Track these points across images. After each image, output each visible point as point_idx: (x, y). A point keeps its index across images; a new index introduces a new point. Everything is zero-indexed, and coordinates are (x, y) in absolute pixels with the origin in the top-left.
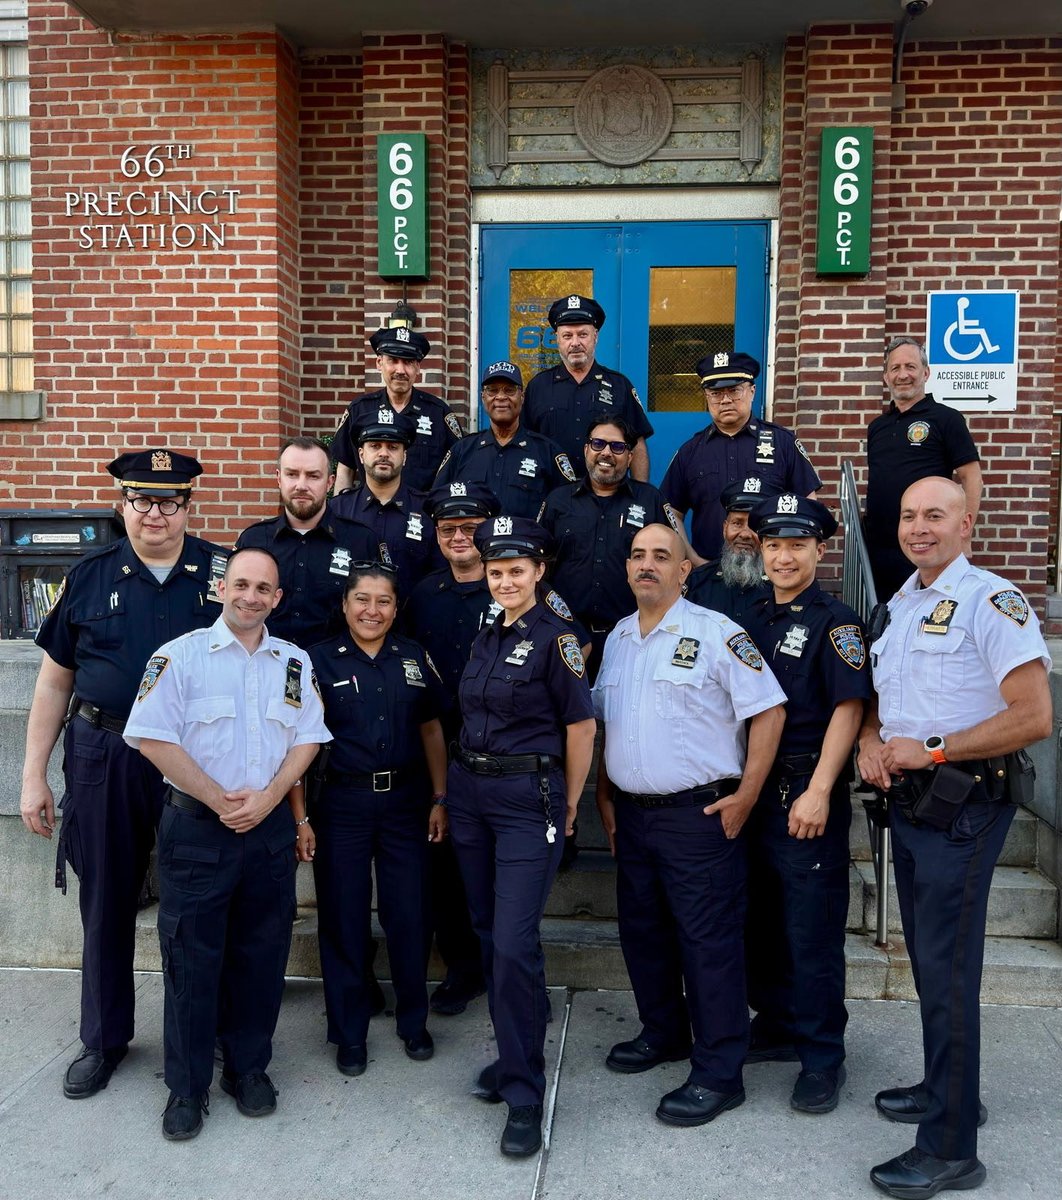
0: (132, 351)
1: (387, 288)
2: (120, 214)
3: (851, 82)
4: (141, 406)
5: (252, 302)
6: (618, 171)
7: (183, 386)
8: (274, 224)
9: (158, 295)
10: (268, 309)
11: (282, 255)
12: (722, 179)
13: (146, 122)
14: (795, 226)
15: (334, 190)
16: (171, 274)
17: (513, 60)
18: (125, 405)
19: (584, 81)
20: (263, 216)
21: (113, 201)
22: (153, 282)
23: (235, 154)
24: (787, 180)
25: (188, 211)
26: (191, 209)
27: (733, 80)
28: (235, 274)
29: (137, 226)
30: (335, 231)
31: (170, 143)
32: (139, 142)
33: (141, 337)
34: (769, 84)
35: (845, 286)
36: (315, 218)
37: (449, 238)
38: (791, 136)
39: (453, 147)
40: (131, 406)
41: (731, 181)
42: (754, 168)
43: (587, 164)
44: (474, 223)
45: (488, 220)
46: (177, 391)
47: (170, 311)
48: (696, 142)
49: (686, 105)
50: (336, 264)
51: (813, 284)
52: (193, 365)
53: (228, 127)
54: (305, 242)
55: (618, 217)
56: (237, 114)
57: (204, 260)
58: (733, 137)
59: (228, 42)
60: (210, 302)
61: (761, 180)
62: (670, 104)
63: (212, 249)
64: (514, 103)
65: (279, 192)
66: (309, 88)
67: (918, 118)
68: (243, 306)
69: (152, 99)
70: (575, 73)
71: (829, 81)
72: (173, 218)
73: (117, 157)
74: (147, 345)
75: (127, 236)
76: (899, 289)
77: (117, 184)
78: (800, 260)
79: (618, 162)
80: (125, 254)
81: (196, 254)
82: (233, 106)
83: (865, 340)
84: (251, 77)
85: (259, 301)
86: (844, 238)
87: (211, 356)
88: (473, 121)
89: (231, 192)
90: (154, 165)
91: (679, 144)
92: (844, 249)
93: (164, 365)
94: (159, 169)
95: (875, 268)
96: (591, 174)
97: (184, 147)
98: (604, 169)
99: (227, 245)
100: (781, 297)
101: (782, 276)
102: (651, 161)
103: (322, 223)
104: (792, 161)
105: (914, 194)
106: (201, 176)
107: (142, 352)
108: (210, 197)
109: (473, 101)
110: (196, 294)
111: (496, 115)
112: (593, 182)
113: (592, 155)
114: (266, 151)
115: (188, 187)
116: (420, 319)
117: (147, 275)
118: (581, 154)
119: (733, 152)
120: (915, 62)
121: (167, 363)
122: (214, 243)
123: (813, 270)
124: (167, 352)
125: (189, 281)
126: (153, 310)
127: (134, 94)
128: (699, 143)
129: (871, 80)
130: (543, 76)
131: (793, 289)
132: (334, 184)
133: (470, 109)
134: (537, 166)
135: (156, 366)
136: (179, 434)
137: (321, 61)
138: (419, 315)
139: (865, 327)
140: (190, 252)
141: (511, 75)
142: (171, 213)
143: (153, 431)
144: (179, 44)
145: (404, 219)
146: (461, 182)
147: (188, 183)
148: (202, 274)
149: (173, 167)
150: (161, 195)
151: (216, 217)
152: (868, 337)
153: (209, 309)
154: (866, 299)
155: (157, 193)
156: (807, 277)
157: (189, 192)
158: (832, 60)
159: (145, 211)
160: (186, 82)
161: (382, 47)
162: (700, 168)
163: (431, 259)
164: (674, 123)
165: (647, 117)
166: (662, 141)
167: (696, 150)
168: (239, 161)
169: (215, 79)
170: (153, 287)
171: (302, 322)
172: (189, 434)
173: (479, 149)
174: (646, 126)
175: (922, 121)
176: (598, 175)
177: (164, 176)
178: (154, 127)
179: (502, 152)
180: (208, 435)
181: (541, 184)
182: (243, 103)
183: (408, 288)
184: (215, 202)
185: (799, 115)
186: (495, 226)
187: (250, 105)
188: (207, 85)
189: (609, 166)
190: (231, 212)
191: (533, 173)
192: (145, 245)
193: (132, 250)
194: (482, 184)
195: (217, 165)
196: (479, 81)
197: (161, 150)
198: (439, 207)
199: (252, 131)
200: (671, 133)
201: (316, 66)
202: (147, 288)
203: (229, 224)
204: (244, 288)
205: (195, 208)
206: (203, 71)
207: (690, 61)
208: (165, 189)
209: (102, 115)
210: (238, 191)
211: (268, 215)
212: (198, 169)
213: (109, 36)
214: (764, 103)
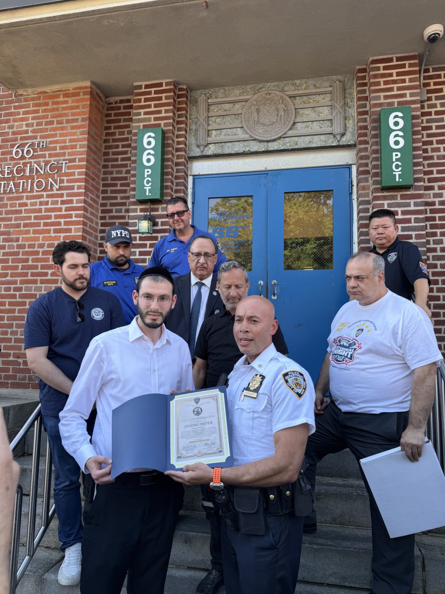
0: (10, 243)
1: (141, 207)
2: (10, 176)
3: (395, 86)
4: (12, 271)
5: (70, 216)
6: (266, 144)
7: (33, 260)
8: (84, 177)
9: (25, 215)
10: (78, 219)
11: (88, 193)
12: (323, 144)
13: (27, 132)
14: (366, 165)
15: (120, 162)
16: (32, 204)
17: (211, 94)
18: (4, 271)
19: (247, 101)
20: (79, 173)
21: (8, 170)
22: (23, 209)
23: (67, 144)
24: (360, 141)
25: (42, 172)
26: (44, 172)
27: (327, 95)
28: (63, 202)
29: (18, 181)
30: (119, 182)
31: (36, 141)
32: (22, 142)
33: (15, 236)
34: (347, 95)
35: (399, 194)
36: (109, 176)
37: (175, 181)
38: (362, 118)
39: (178, 136)
40: (7, 271)
41: (328, 145)
42: (341, 138)
43: (249, 142)
44: (190, 175)
45: (197, 174)
46: (30, 263)
47: (30, 223)
48: (308, 127)
49: (302, 109)
50: (119, 198)
51: (379, 194)
52: (39, 249)
53: (65, 131)
54: (104, 188)
55: (266, 168)
56: (69, 125)
57: (48, 196)
58: (328, 123)
59: (68, 92)
60: (50, 217)
61: (345, 143)
62: (293, 108)
63: (53, 191)
64: (210, 114)
65: (87, 161)
66: (110, 115)
67: (435, 106)
68: (65, 218)
69: (30, 121)
70: (242, 98)
71: (382, 86)
72: (36, 176)
73: (12, 149)
74: (17, 240)
75: (13, 186)
76: (430, 198)
77: (11, 162)
78: (371, 182)
79: (265, 139)
80: (11, 195)
81: (45, 194)
82: (68, 121)
83: (413, 224)
84: (77, 107)
85: (74, 215)
86: (397, 167)
87: (48, 244)
88: (190, 125)
89: (64, 162)
90: (28, 152)
91: (299, 128)
92: (397, 173)
93: (25, 250)
94: (30, 153)
95: (416, 184)
96: (251, 146)
97: (43, 142)
98: (258, 143)
99: (60, 188)
100: (359, 204)
101: (360, 192)
102: (284, 137)
103: (113, 179)
104: (363, 131)
105: (435, 146)
106: (50, 156)
107: (15, 244)
108: (54, 165)
109: (190, 115)
110: (43, 214)
111: (201, 120)
112: (252, 150)
113: (252, 137)
114: (82, 142)
115: (43, 161)
116: (158, 222)
117: (21, 205)
118: (246, 136)
119: (329, 130)
120: (431, 77)
121: (27, 249)
122: (54, 187)
123: (379, 186)
124: (27, 243)
125: (40, 207)
126: (22, 222)
127: (22, 120)
128: (310, 127)
129: (407, 84)
130: (226, 100)
131: (367, 199)
132: (119, 160)
133: (188, 118)
134: (223, 144)
135: (21, 250)
136: (29, 285)
137: (116, 103)
138: (157, 220)
139: (413, 217)
140: (42, 193)
141: (210, 101)
142: (34, 174)
143: (17, 284)
144: (45, 95)
145: (150, 170)
146: (183, 153)
147: (44, 159)
148: (47, 203)
149: (37, 152)
150: (30, 166)
151: (56, 175)
152: (414, 223)
153: (49, 221)
154: (412, 201)
155: (29, 165)
156: (376, 190)
157: (44, 164)
158: (383, 76)
159: (22, 174)
160: (46, 112)
161: (143, 90)
162: (311, 140)
163: (165, 191)
164: (296, 117)
165: (281, 116)
166: (289, 127)
167: (309, 131)
168: (69, 147)
169: (60, 110)
170: (23, 211)
171: (100, 228)
172: (34, 285)
173: (193, 138)
174: (281, 120)
175: (437, 107)
176: (255, 147)
177: (33, 157)
178: (30, 134)
179: (204, 138)
180: (43, 285)
181: (225, 153)
182: (72, 119)
183: (152, 206)
184: (55, 168)
185: (366, 107)
186: (201, 177)
187: (76, 120)
188: (57, 113)
189: (261, 141)
190: (63, 172)
191: (220, 148)
192: (21, 191)
193: (15, 193)
194: (194, 155)
195: (58, 150)
196: (193, 105)
197: (32, 145)
198: (169, 165)
199: (76, 132)
200: (294, 123)
201: (114, 105)
202: (20, 212)
203: (62, 178)
204: (67, 209)
205: (46, 171)
206: (55, 106)
207: (303, 87)
208: (33, 163)
209: (7, 130)
210: (67, 162)
211: (82, 172)
212: (49, 152)
213: (13, 94)
214: (345, 104)
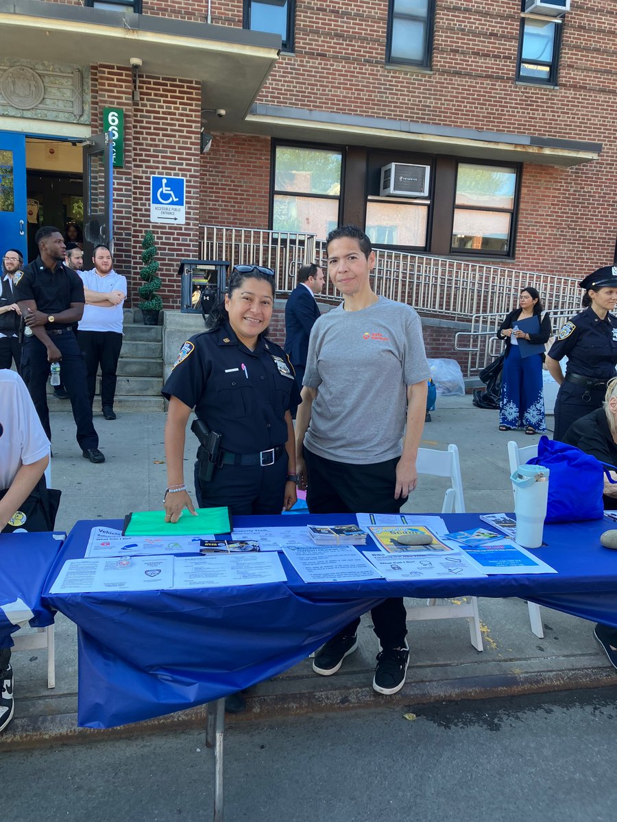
3: (116, 89)
6: (21, 111)
12: (67, 120)
19: (5, 71)
24: (93, 124)
27: (69, 79)
34: (85, 83)
38: (94, 107)
41: (70, 121)
42: (80, 117)
43: (7, 107)
49: (50, 87)
58: (70, 104)
61: (83, 122)
62: (43, 86)
67: (145, 105)
71: (107, 87)
76: (139, 173)
79: (21, 108)
86: (113, 152)
91: (48, 103)
92: (113, 156)
95: (127, 164)
96: (10, 111)
98: (15, 110)
102: (36, 109)
104: (95, 117)
105: (145, 136)
112: (10, 114)
113: (9, 103)
118: (4, 102)
119: (71, 110)
120: (144, 82)
128: (56, 104)
129: (124, 89)
139: (124, 187)
154: (124, 177)
158: (107, 79)
162: (57, 114)
164: (45, 93)
165: (33, 91)
166: (40, 101)
167: (55, 107)
174: (33, 94)
175: (147, 107)
176: (13, 112)
185: (97, 99)
189: (17, 109)
200: (44, 99)
207: (51, 69)
214: (83, 90)
